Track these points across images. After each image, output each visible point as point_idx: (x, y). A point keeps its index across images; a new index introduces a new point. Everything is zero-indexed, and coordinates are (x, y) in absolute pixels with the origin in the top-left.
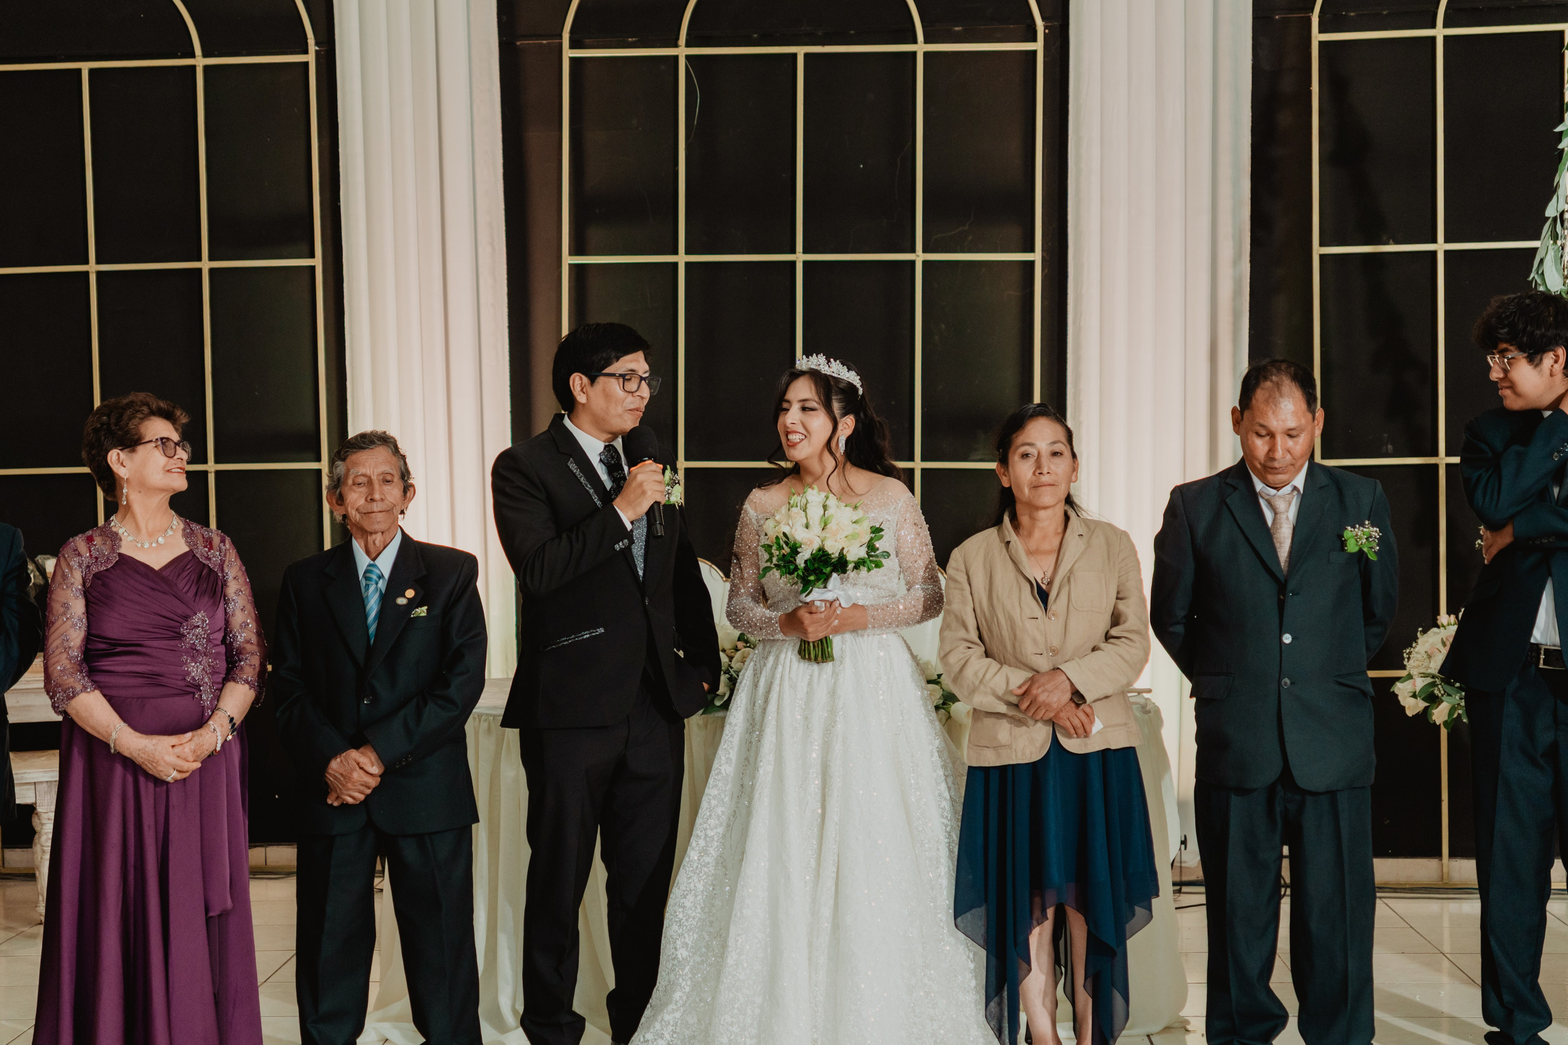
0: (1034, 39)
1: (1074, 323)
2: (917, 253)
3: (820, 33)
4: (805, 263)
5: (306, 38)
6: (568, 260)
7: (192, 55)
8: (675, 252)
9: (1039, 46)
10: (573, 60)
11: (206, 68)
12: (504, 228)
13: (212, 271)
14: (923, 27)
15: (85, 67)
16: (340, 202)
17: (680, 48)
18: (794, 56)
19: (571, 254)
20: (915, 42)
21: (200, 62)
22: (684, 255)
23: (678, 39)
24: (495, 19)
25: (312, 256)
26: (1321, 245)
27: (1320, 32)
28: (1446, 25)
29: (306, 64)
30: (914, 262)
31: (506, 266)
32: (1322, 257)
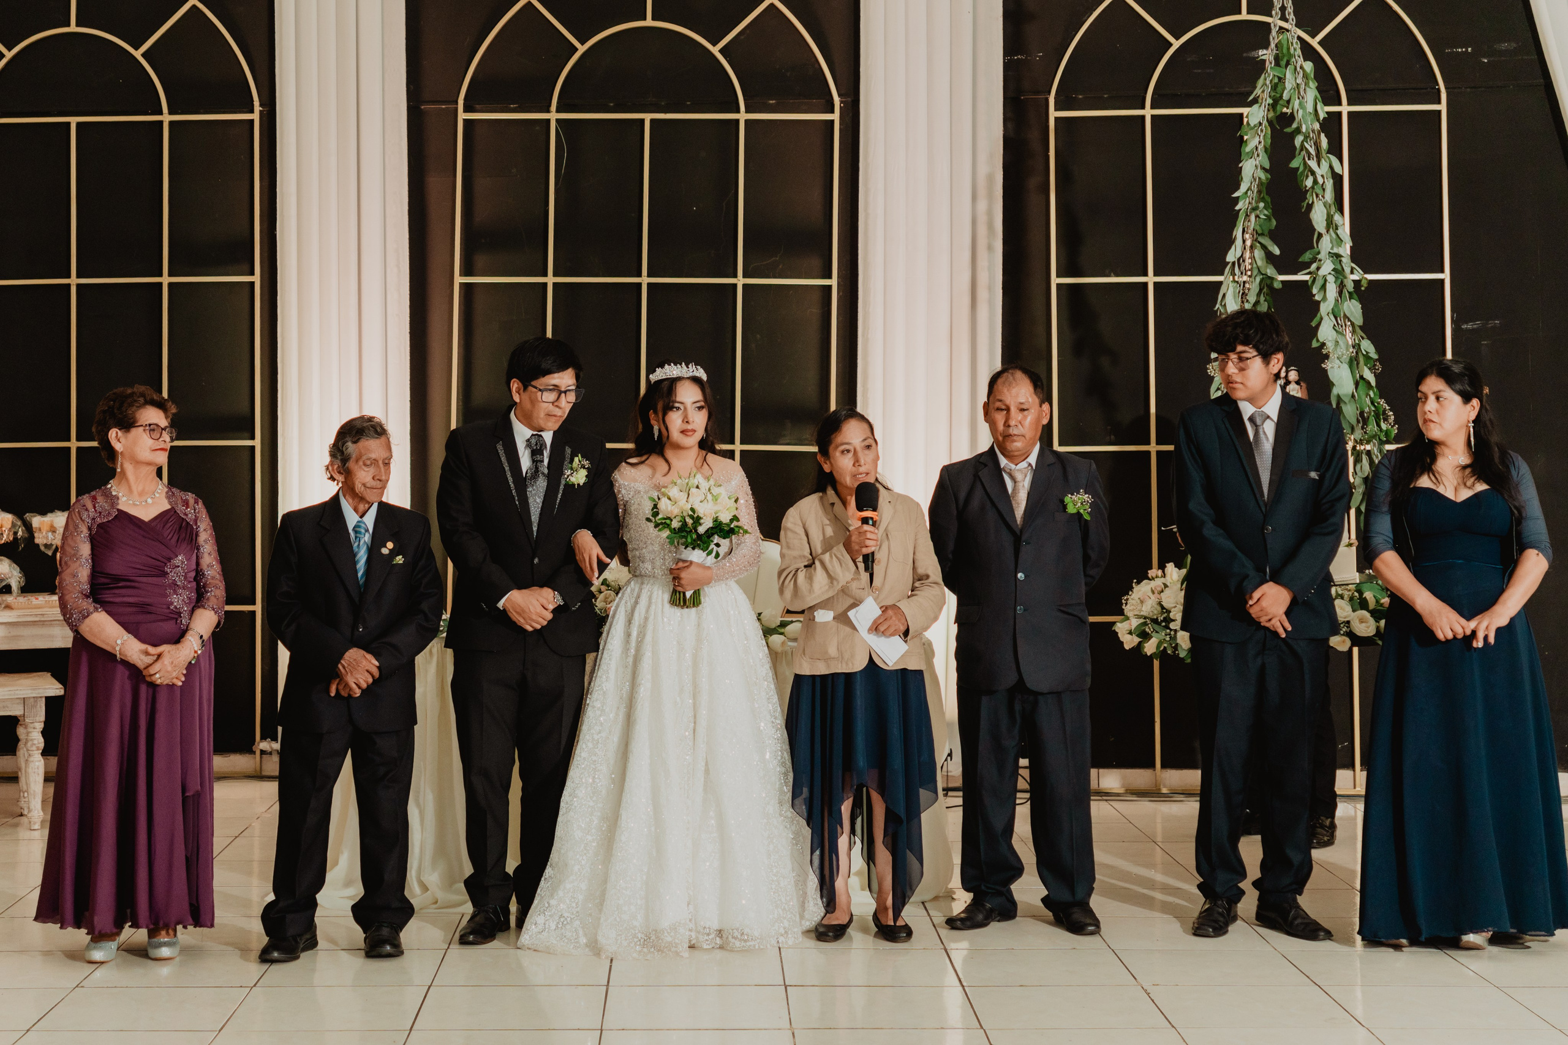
0: (832, 112)
1: (863, 336)
2: (738, 278)
3: (663, 104)
4: (649, 285)
5: (252, 101)
6: (459, 280)
7: (161, 113)
8: (545, 275)
9: (836, 117)
10: (465, 121)
11: (171, 123)
12: (408, 254)
13: (170, 285)
14: (745, 100)
15: (74, 121)
16: (276, 231)
17: (552, 113)
18: (642, 121)
19: (460, 275)
20: (738, 111)
21: (166, 118)
22: (552, 277)
23: (550, 105)
24: (405, 89)
25: (252, 273)
26: (1058, 276)
27: (1056, 110)
28: (1152, 107)
29: (252, 121)
30: (735, 286)
31: (409, 284)
32: (1058, 285)
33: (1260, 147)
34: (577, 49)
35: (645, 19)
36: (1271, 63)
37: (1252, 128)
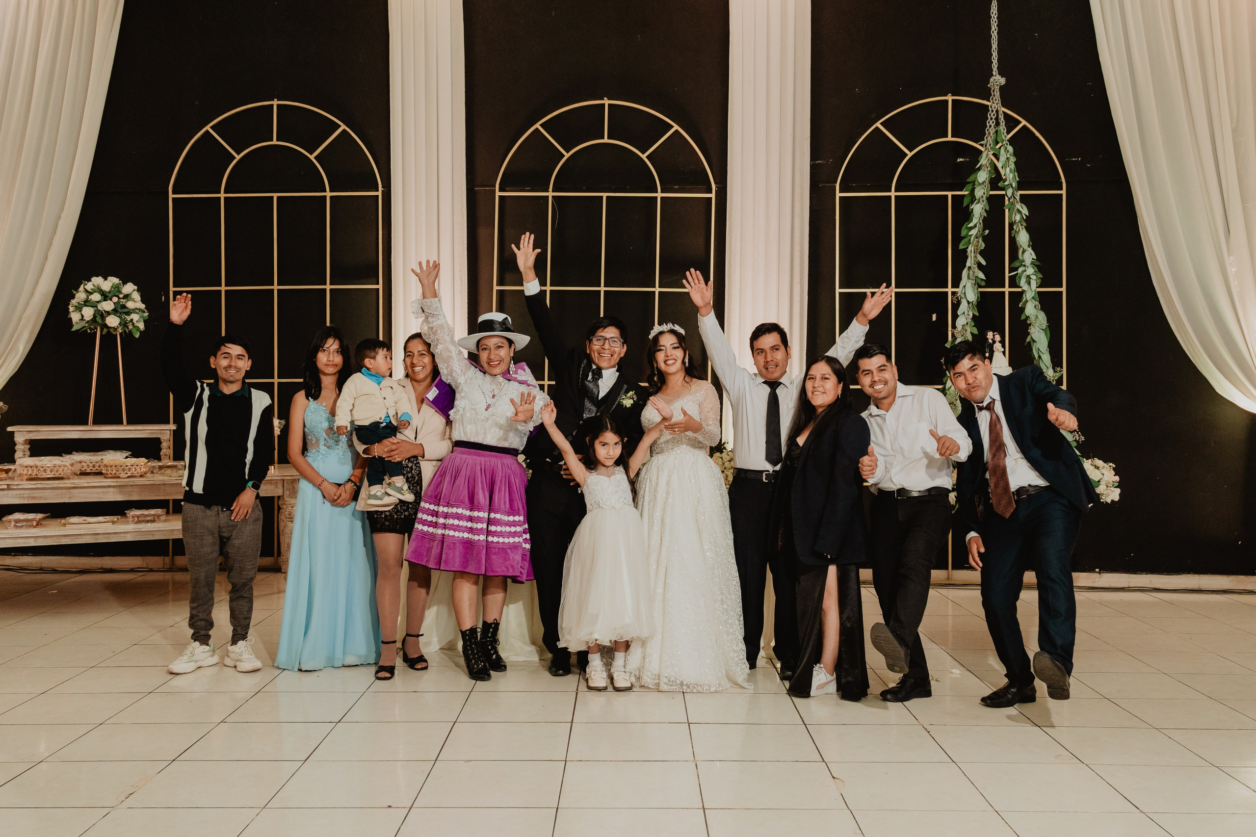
0: (711, 192)
1: (727, 321)
2: (656, 288)
3: (614, 188)
4: (605, 291)
5: (378, 185)
6: (496, 288)
7: (325, 191)
9: (713, 195)
10: (500, 196)
11: (331, 197)
12: (466, 273)
13: (331, 290)
14: (661, 186)
15: (275, 195)
16: (392, 258)
17: (550, 192)
18: (602, 197)
19: (497, 285)
20: (657, 192)
21: (328, 194)
22: (550, 286)
23: (549, 188)
24: (465, 178)
25: (378, 284)
26: (840, 288)
27: (840, 192)
28: (896, 191)
29: (377, 196)
30: (655, 292)
31: (467, 290)
32: (840, 293)
33: (984, 196)
34: (564, 156)
35: (603, 138)
36: (990, 145)
37: (980, 184)
